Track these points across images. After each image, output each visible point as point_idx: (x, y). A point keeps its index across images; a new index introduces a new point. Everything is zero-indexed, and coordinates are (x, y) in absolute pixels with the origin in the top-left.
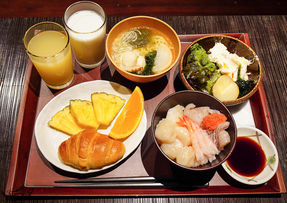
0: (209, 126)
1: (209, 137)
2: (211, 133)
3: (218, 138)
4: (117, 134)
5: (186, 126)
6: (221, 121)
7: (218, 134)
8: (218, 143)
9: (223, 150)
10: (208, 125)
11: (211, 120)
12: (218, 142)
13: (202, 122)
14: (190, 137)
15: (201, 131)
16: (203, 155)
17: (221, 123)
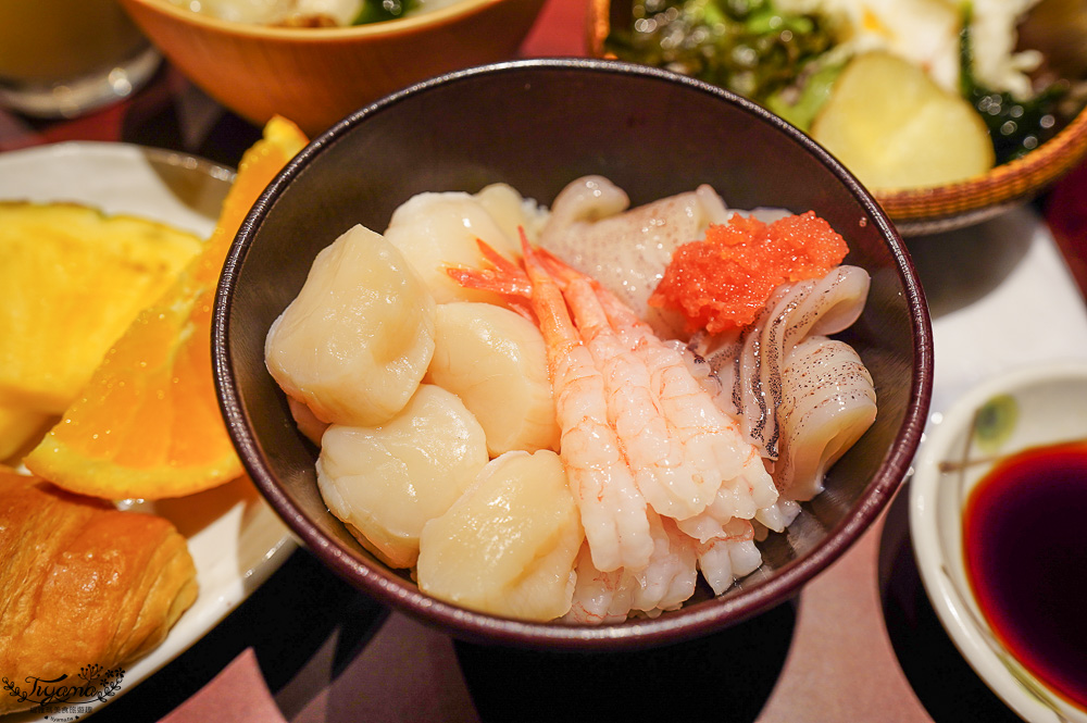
0: (704, 302)
1: (699, 380)
2: (725, 356)
3: (777, 391)
4: (118, 460)
5: (527, 305)
6: (800, 258)
7: (773, 357)
8: (778, 433)
9: (819, 497)
10: (696, 295)
11: (718, 258)
12: (777, 425)
13: (661, 289)
14: (551, 379)
15: (643, 343)
16: (642, 521)
17: (801, 278)
